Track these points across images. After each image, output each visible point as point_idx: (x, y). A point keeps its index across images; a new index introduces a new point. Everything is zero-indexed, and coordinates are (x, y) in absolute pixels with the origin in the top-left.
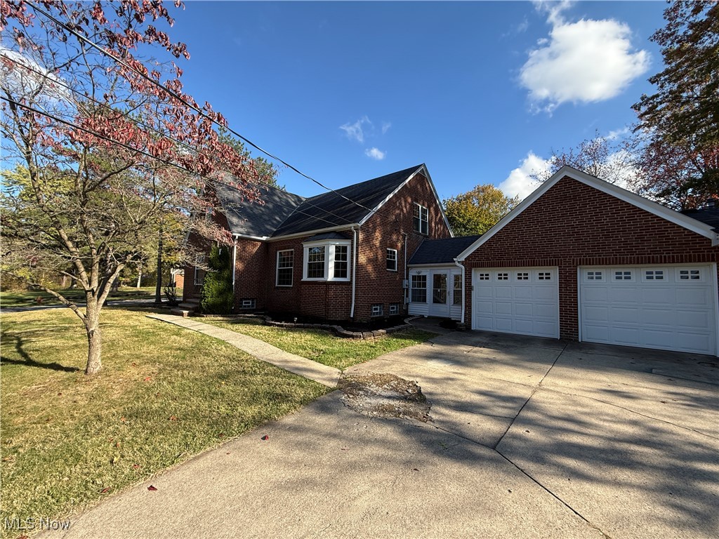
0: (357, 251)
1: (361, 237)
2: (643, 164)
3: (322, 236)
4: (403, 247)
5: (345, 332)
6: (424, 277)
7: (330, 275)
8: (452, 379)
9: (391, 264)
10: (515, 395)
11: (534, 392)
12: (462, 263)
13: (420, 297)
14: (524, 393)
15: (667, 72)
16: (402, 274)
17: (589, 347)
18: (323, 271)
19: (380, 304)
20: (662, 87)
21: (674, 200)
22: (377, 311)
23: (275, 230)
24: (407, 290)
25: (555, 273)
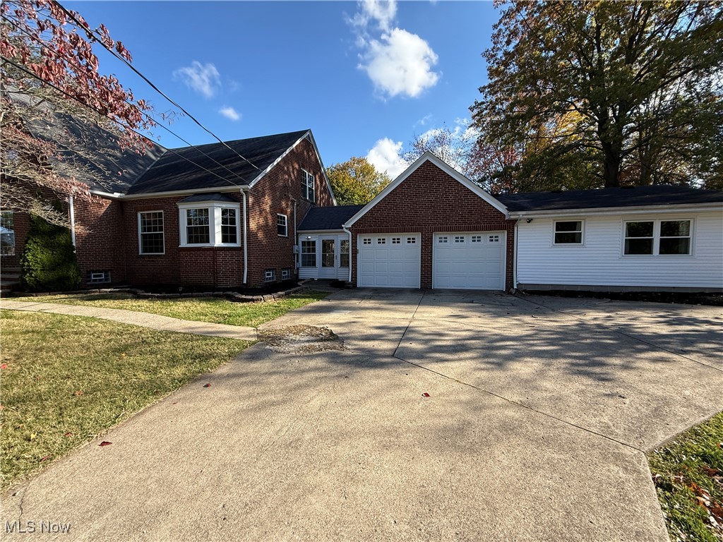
0: (248, 215)
1: (251, 200)
2: (472, 156)
3: (203, 197)
4: (292, 213)
5: (244, 297)
6: (314, 243)
7: (217, 241)
8: (354, 322)
9: (281, 230)
10: (400, 326)
11: (410, 322)
12: (349, 229)
13: (310, 262)
14: (405, 324)
15: (490, 86)
16: (292, 241)
17: (439, 291)
18: (208, 237)
19: (273, 269)
20: (486, 97)
21: (488, 186)
22: (269, 276)
23: (130, 186)
24: (298, 255)
25: (418, 237)
